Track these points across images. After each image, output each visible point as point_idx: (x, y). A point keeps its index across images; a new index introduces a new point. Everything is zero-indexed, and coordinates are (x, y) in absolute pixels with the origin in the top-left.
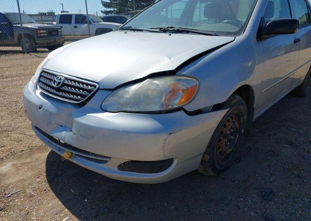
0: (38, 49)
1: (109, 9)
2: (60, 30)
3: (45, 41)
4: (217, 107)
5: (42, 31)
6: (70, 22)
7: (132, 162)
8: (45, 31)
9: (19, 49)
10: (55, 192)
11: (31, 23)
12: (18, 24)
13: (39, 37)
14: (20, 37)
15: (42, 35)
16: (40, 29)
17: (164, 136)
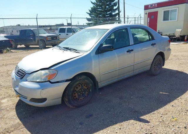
0: (47, 46)
1: (90, 22)
2: (58, 37)
3: (50, 43)
4: (67, 81)
5: (48, 38)
6: (64, 32)
7: (32, 98)
8: (50, 38)
9: (38, 46)
10: (16, 110)
11: (44, 33)
12: (38, 34)
13: (47, 41)
14: (38, 41)
15: (49, 39)
16: (48, 36)
17: (40, 90)
